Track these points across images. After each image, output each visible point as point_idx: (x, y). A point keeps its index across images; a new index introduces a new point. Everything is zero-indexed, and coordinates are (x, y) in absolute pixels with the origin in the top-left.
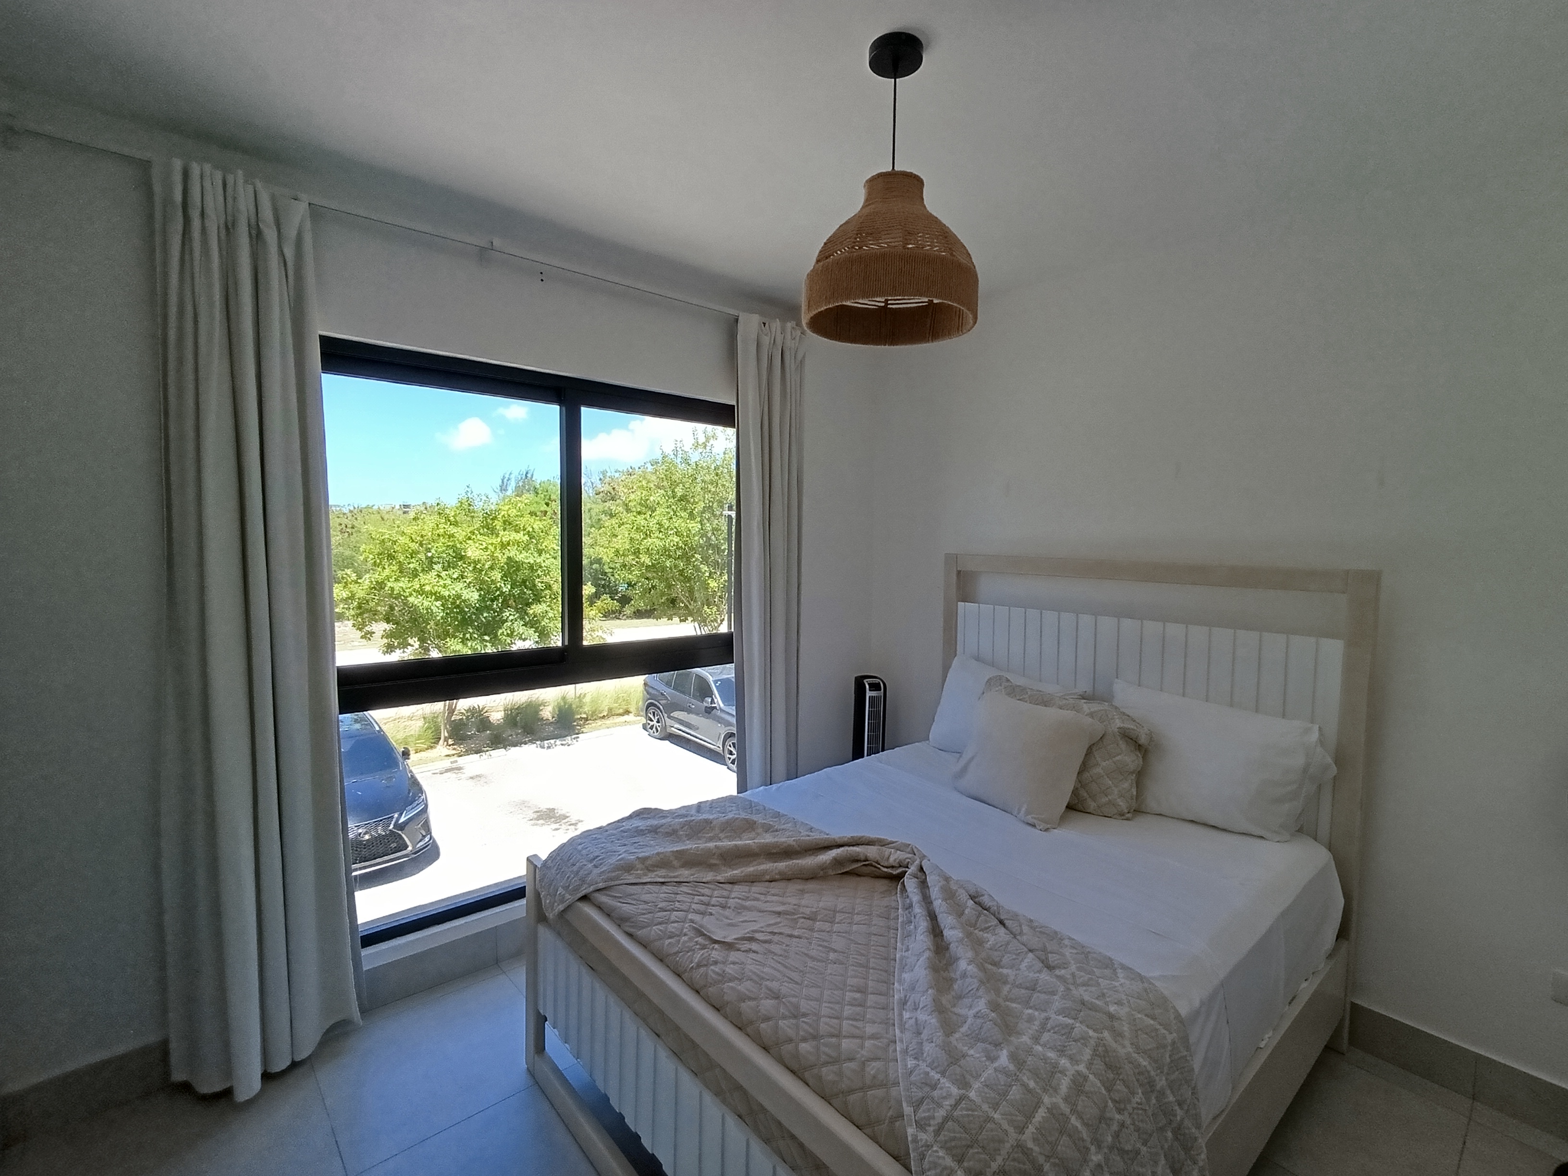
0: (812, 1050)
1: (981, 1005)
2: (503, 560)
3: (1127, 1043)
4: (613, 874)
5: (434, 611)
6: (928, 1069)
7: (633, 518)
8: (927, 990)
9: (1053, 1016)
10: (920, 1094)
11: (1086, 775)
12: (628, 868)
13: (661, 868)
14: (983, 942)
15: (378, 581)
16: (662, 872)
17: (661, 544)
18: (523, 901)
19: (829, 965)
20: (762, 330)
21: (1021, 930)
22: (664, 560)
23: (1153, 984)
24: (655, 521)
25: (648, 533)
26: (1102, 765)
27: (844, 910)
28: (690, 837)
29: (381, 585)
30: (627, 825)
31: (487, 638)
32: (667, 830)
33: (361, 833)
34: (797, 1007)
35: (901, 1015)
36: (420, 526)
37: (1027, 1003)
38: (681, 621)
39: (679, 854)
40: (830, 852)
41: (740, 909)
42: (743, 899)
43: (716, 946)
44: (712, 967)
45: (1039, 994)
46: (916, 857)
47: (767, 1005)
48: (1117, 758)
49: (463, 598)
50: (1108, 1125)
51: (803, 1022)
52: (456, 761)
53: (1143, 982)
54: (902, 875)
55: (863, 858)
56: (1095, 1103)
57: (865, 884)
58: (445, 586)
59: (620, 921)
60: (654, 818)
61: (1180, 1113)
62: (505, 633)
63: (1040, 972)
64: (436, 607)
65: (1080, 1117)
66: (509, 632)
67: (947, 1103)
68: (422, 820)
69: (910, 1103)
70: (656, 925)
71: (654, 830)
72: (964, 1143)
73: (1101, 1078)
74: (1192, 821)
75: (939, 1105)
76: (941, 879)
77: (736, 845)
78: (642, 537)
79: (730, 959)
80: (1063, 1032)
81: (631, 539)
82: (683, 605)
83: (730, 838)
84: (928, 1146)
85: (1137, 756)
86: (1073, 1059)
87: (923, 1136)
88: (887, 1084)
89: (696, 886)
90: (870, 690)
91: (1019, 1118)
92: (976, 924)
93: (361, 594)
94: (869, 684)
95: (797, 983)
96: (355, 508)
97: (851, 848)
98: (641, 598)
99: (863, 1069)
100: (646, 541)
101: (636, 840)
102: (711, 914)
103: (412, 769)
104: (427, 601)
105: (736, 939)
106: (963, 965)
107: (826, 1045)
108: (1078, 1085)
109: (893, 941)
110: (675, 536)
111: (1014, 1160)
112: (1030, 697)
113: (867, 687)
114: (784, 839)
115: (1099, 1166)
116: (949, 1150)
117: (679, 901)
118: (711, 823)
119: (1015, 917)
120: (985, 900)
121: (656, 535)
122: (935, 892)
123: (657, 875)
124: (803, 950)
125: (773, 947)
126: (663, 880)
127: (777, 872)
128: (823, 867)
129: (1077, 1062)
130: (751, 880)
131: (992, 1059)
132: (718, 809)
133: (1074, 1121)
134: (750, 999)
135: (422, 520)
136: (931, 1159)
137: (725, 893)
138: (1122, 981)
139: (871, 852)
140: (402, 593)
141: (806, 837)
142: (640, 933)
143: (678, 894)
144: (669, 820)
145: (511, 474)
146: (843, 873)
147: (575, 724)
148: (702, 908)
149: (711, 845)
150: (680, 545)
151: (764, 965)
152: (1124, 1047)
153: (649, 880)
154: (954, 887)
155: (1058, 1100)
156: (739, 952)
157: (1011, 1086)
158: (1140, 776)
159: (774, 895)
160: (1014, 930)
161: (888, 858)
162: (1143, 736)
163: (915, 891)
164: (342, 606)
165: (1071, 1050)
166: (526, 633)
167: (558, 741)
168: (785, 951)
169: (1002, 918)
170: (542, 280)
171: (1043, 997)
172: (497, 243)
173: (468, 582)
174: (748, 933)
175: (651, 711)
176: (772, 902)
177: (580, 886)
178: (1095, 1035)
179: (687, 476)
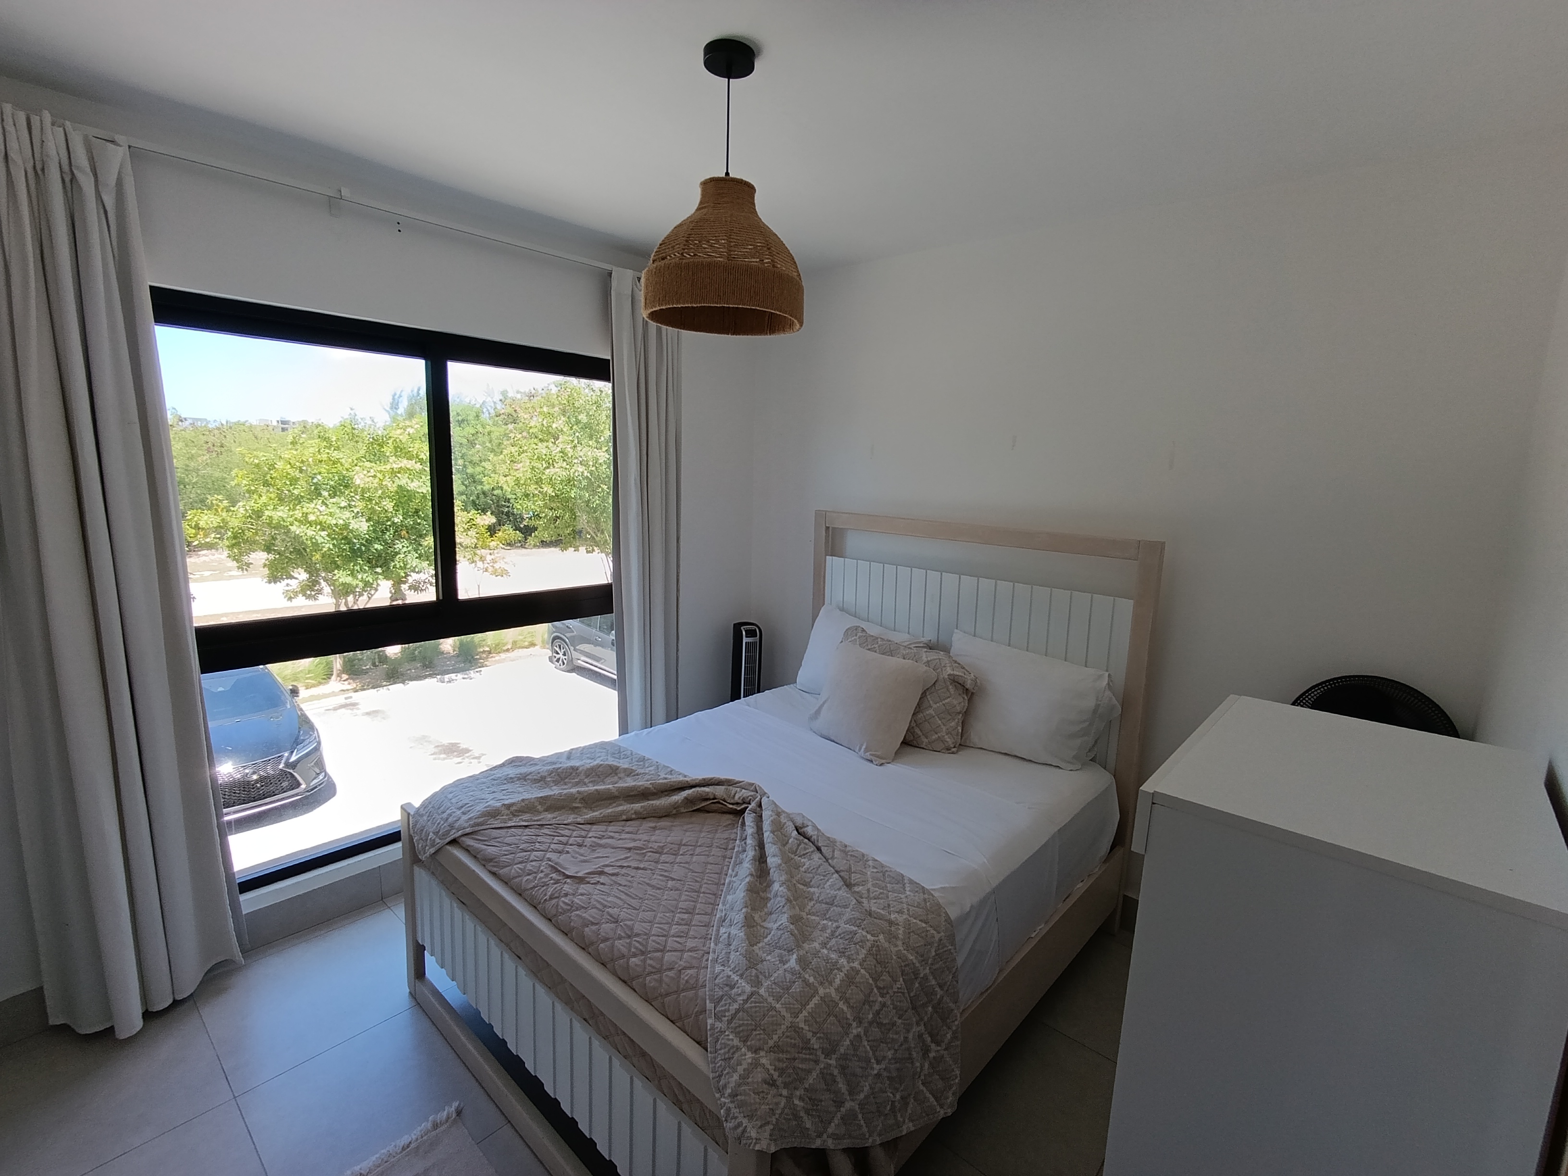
0: (640, 963)
1: (784, 919)
2: (393, 488)
3: (899, 943)
4: (480, 820)
5: (319, 542)
6: (730, 973)
7: (534, 446)
8: (742, 909)
9: (842, 925)
10: (721, 993)
11: (920, 715)
12: (493, 814)
13: (525, 812)
14: (800, 866)
15: (254, 510)
16: (526, 816)
17: (564, 473)
18: (399, 845)
19: (666, 892)
20: (636, 285)
21: (833, 855)
22: (568, 490)
23: (932, 895)
24: (559, 449)
25: (551, 462)
26: (933, 708)
27: (689, 843)
28: (557, 783)
29: (258, 514)
30: (499, 774)
31: (379, 570)
32: (535, 777)
33: (247, 774)
34: (631, 928)
35: (718, 931)
36: (299, 451)
37: (824, 916)
38: (588, 552)
39: (542, 800)
40: (683, 793)
41: (594, 847)
42: (599, 838)
43: (568, 880)
44: (563, 899)
45: (835, 908)
46: (758, 795)
47: (606, 928)
48: (946, 701)
49: (351, 528)
50: (871, 1006)
51: (635, 941)
52: (351, 697)
53: (924, 894)
54: (743, 811)
55: (712, 797)
56: (861, 991)
57: (711, 820)
58: (331, 514)
59: (485, 861)
60: (525, 765)
61: (939, 992)
62: (398, 566)
63: (839, 889)
64: (322, 537)
65: (847, 1001)
66: (402, 565)
67: (741, 998)
68: (315, 757)
69: (711, 1001)
70: (516, 864)
71: (523, 778)
72: (750, 1028)
73: (870, 971)
74: (1006, 754)
75: (735, 1001)
76: (773, 814)
77: (597, 790)
78: (544, 466)
79: (579, 891)
80: (847, 937)
81: (533, 468)
82: (589, 537)
83: (594, 782)
84: (722, 1032)
85: (963, 698)
86: (850, 959)
87: (718, 1025)
88: (695, 986)
89: (557, 828)
90: (746, 637)
91: (796, 1006)
92: (796, 852)
93: (234, 523)
94: (746, 631)
95: (635, 909)
96: (222, 425)
97: (703, 789)
98: (546, 528)
99: (679, 977)
100: (548, 471)
101: (505, 787)
102: (568, 852)
103: (302, 706)
104: (311, 530)
105: (586, 873)
106: (776, 886)
107: (651, 959)
108: (850, 979)
109: (725, 868)
110: (580, 466)
111: (787, 1037)
112: (879, 646)
113: (744, 633)
114: (642, 783)
115: (858, 1036)
116: (737, 1034)
117: (539, 843)
118: (577, 769)
119: (832, 843)
120: (809, 831)
121: (560, 465)
122: (766, 826)
123: (521, 819)
124: (645, 880)
125: (619, 879)
126: (526, 824)
127: (633, 812)
128: (676, 806)
129: (853, 961)
130: (609, 820)
131: (784, 962)
132: (588, 755)
133: (841, 1005)
134: (593, 924)
135: (301, 444)
136: (723, 1041)
137: (583, 833)
138: (908, 893)
139: (719, 791)
140: (282, 523)
141: (663, 778)
142: (501, 872)
143: (539, 836)
144: (538, 767)
145: (402, 391)
146: (694, 811)
147: (478, 657)
148: (560, 847)
149: (574, 790)
150: (585, 475)
151: (609, 895)
152: (896, 946)
153: (513, 824)
154: (783, 819)
155: (832, 991)
156: (588, 885)
157: (794, 982)
158: (966, 716)
159: (628, 833)
160: (827, 855)
161: (734, 796)
162: (969, 681)
163: (751, 824)
164: (213, 536)
165: (850, 951)
166: (419, 567)
167: (459, 674)
168: (629, 881)
169: (820, 845)
170: (399, 231)
171: (838, 909)
172: (345, 192)
173: (355, 511)
174: (599, 867)
175: (557, 644)
176: (625, 839)
177: (448, 832)
178: (873, 938)
179: (591, 403)
